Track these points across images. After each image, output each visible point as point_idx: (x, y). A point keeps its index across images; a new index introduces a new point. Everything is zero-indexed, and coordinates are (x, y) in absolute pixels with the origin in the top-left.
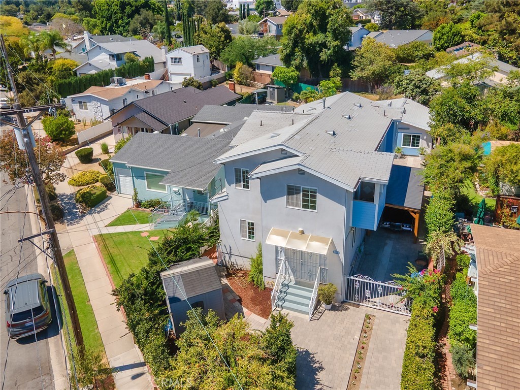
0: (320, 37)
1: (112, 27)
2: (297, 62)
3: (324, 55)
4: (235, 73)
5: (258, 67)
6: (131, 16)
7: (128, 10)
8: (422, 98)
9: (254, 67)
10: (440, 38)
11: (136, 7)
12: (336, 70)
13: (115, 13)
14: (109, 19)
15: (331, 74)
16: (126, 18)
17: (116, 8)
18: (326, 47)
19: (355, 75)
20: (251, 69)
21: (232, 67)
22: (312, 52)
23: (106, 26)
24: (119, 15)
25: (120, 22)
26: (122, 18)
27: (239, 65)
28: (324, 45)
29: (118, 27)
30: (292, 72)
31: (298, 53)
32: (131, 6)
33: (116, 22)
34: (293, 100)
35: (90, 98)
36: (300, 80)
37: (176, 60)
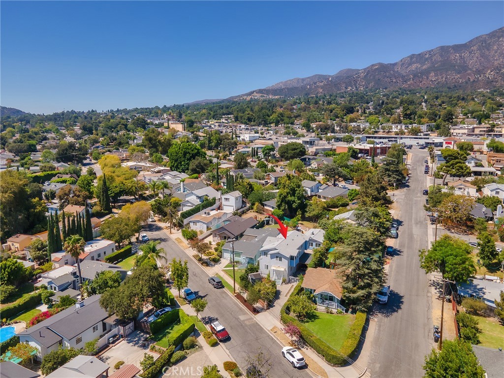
0: (292, 198)
1: (178, 165)
2: (283, 208)
3: (294, 206)
4: (255, 207)
5: (266, 205)
6: (189, 159)
7: (188, 156)
9: (263, 205)
10: (351, 195)
11: (192, 154)
12: (299, 212)
13: (180, 158)
15: (297, 214)
16: (186, 160)
17: (181, 155)
18: (295, 202)
19: (307, 215)
20: (262, 207)
21: (253, 204)
22: (289, 203)
23: (174, 164)
24: (183, 159)
25: (183, 163)
26: (184, 161)
27: (257, 204)
28: (294, 202)
29: (181, 166)
30: (281, 212)
31: (283, 204)
32: (190, 154)
33: (181, 163)
35: (199, 221)
36: (284, 215)
37: (226, 199)
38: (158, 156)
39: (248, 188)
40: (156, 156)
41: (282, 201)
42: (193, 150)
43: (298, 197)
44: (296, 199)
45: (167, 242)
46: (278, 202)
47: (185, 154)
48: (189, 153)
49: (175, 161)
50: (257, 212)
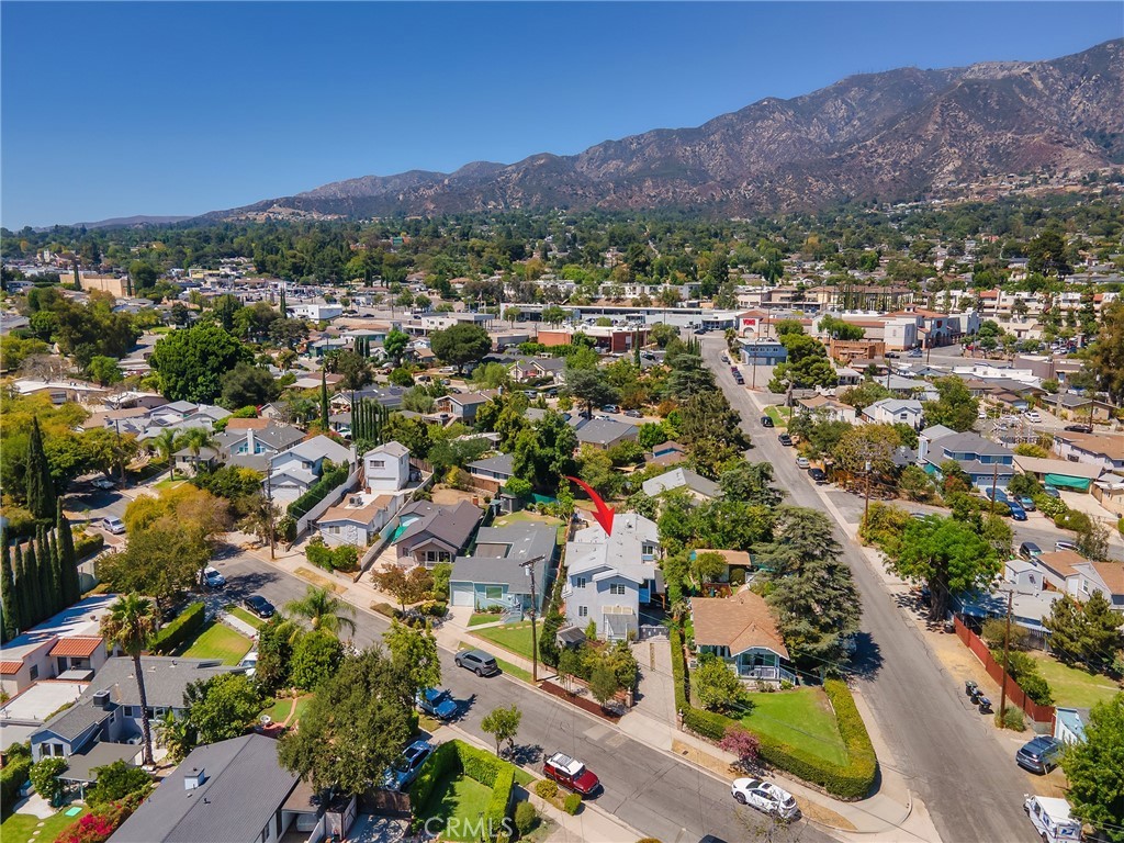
0: (548, 451)
1: (186, 385)
2: (531, 474)
3: (553, 467)
4: (449, 477)
5: (475, 471)
6: (217, 370)
7: (213, 362)
8: (648, 514)
9: (469, 470)
10: (645, 437)
11: (224, 357)
12: (565, 481)
13: (192, 366)
14: (181, 374)
15: (561, 485)
16: (209, 373)
17: (192, 358)
18: (555, 460)
20: (469, 475)
21: (442, 471)
22: (542, 465)
23: (176, 384)
24: (199, 369)
25: (200, 379)
26: (204, 374)
27: (454, 469)
28: (553, 458)
29: (196, 386)
30: (525, 484)
31: (531, 466)
32: (217, 356)
33: (194, 379)
34: (526, 509)
35: (345, 523)
36: (535, 490)
37: (376, 463)
38: (107, 365)
39: (420, 434)
40: (102, 365)
41: (528, 459)
42: (223, 347)
43: (561, 448)
44: (558, 454)
45: (279, 582)
46: (519, 461)
47: (205, 356)
48: (214, 353)
49: (178, 376)
50: (456, 488)
